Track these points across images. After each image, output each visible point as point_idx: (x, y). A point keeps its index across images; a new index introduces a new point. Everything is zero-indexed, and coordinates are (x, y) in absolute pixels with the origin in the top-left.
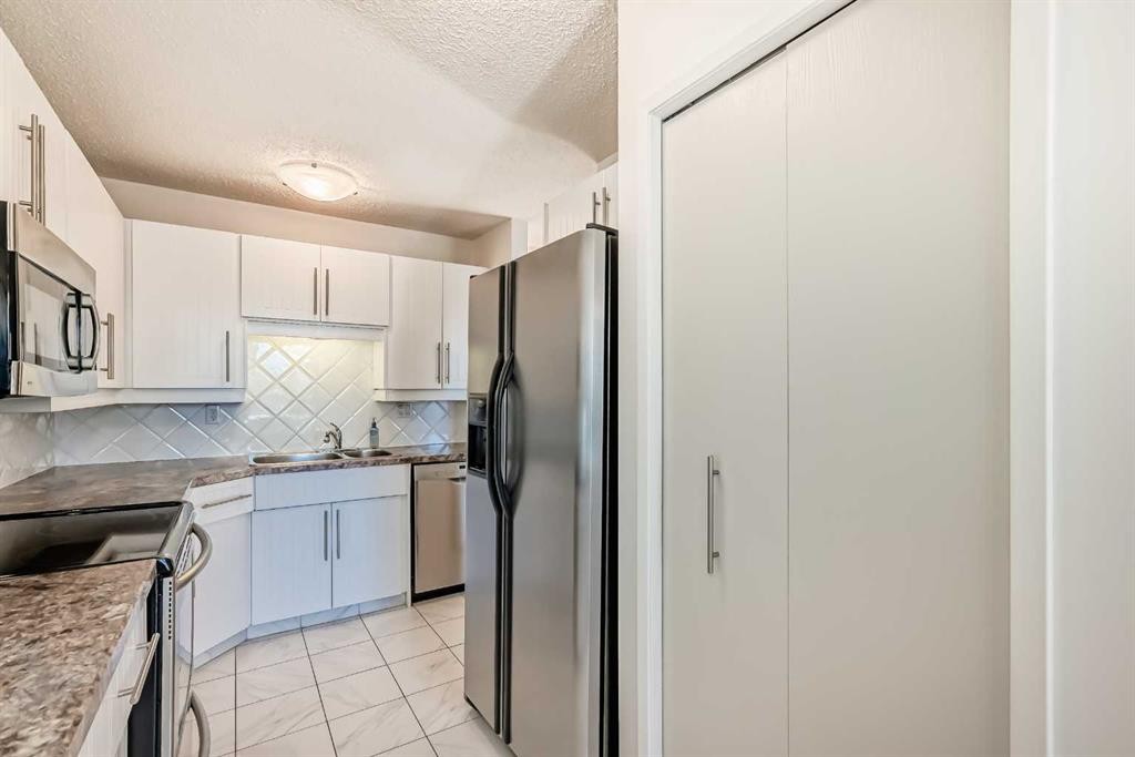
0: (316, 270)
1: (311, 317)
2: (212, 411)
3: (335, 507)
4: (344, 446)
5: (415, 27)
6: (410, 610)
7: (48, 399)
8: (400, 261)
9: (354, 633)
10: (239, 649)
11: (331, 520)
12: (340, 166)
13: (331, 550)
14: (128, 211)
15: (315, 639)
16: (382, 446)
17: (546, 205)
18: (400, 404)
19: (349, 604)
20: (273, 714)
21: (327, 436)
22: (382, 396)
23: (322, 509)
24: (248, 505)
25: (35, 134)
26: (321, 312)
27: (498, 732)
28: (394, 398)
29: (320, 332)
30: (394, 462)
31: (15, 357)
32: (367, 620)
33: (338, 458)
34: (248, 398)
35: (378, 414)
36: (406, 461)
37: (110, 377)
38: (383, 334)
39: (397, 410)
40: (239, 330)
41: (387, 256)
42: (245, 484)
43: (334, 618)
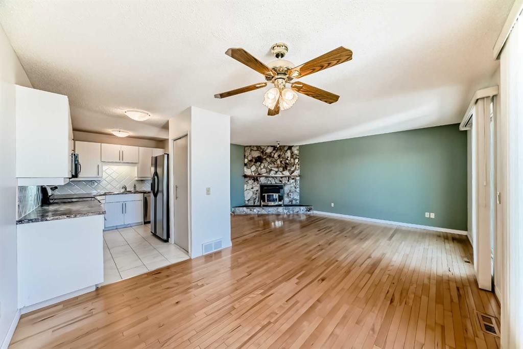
0: (120, 150)
1: (119, 161)
2: (93, 182)
3: (125, 202)
4: (127, 190)
6: (143, 225)
13: (124, 211)
15: (121, 231)
16: (137, 190)
18: (142, 180)
19: (128, 224)
21: (123, 187)
22: (137, 179)
23: (122, 203)
26: (121, 160)
28: (140, 179)
29: (121, 164)
30: (139, 193)
33: (126, 192)
34: (102, 179)
35: (136, 182)
36: (142, 193)
38: (137, 165)
39: (141, 182)
40: (101, 164)
41: (138, 147)
42: (104, 197)
43: (124, 227)
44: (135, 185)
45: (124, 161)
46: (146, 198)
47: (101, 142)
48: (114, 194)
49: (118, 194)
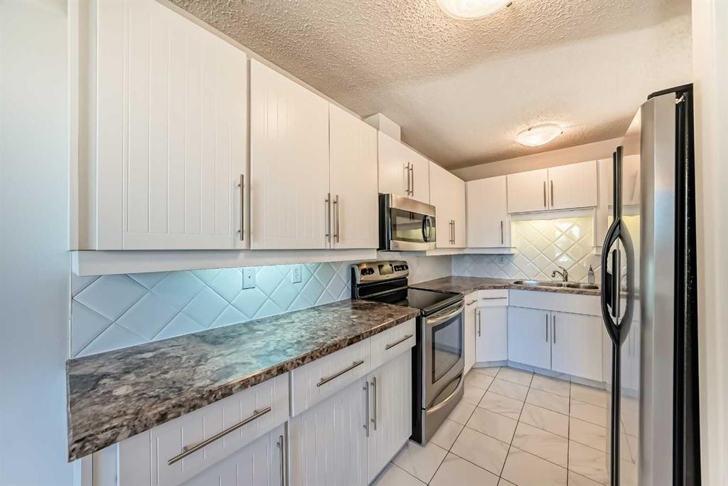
0: (545, 183)
1: (543, 208)
2: (501, 258)
4: (569, 281)
5: (530, 34)
7: (425, 252)
9: (562, 390)
10: (502, 369)
11: (550, 321)
12: (545, 122)
13: (550, 337)
14: (466, 179)
15: (538, 381)
19: (562, 372)
20: (499, 401)
21: (554, 273)
22: (595, 252)
23: (545, 313)
24: (506, 302)
25: (410, 168)
26: (549, 204)
29: (550, 216)
31: (392, 239)
32: (572, 386)
37: (453, 243)
40: (507, 220)
41: (595, 161)
42: (504, 292)
43: (553, 376)
44: (591, 269)
45: (556, 207)
47: (505, 173)
48: (526, 289)
49: (536, 289)
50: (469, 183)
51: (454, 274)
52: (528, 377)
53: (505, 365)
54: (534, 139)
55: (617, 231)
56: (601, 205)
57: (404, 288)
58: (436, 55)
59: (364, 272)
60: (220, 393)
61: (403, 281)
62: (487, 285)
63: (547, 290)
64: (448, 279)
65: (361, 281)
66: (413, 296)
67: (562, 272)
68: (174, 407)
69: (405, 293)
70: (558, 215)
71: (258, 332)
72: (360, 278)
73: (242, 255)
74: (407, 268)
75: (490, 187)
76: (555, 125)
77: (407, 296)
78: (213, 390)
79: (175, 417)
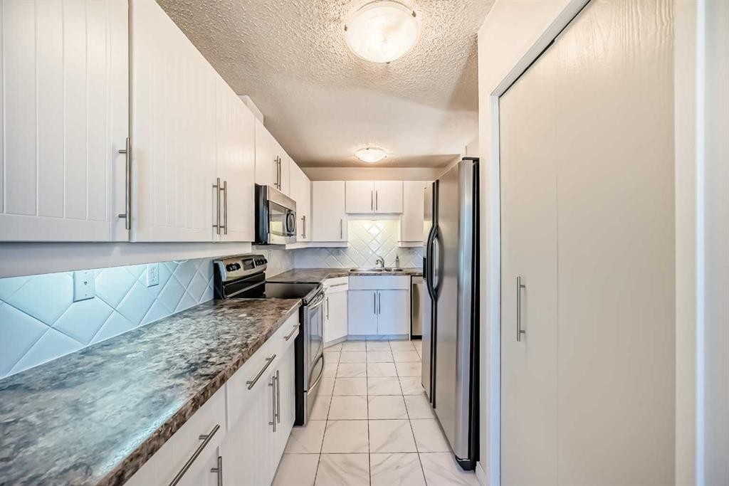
0: (372, 191)
1: (371, 212)
2: (338, 250)
3: (379, 292)
4: (385, 266)
6: (410, 342)
7: (285, 245)
8: (406, 183)
9: (383, 346)
10: (344, 343)
11: (376, 298)
13: (377, 310)
14: (312, 178)
15: (370, 345)
16: (401, 266)
17: (466, 147)
18: (409, 248)
19: (384, 334)
21: (378, 261)
22: (400, 245)
23: (373, 292)
24: (346, 287)
25: (278, 162)
26: (374, 209)
27: (431, 402)
28: (405, 245)
29: (375, 217)
30: (403, 274)
31: (269, 232)
32: (391, 343)
33: (384, 271)
34: (348, 245)
35: (400, 253)
36: (408, 274)
37: (304, 237)
38: (400, 217)
39: (408, 251)
40: (345, 218)
41: (401, 181)
42: (345, 279)
43: (377, 339)
44: (397, 257)
45: (379, 211)
46: (415, 285)
47: (345, 179)
48: (361, 275)
49: (367, 275)
50: (314, 182)
51: (297, 266)
52: (363, 344)
53: (347, 340)
54: (370, 157)
55: (435, 233)
56: (405, 213)
57: (262, 283)
58: (325, 69)
59: (229, 268)
60: (175, 423)
61: (261, 276)
62: (334, 274)
63: (375, 274)
64: (292, 272)
65: (228, 278)
66: (269, 289)
67: (381, 260)
68: (131, 460)
69: (262, 288)
70: (379, 217)
71: (128, 356)
72: (226, 276)
73: (117, 249)
74: (266, 262)
75: (332, 188)
76: (382, 150)
77: (264, 291)
78: (169, 422)
79: (133, 473)
